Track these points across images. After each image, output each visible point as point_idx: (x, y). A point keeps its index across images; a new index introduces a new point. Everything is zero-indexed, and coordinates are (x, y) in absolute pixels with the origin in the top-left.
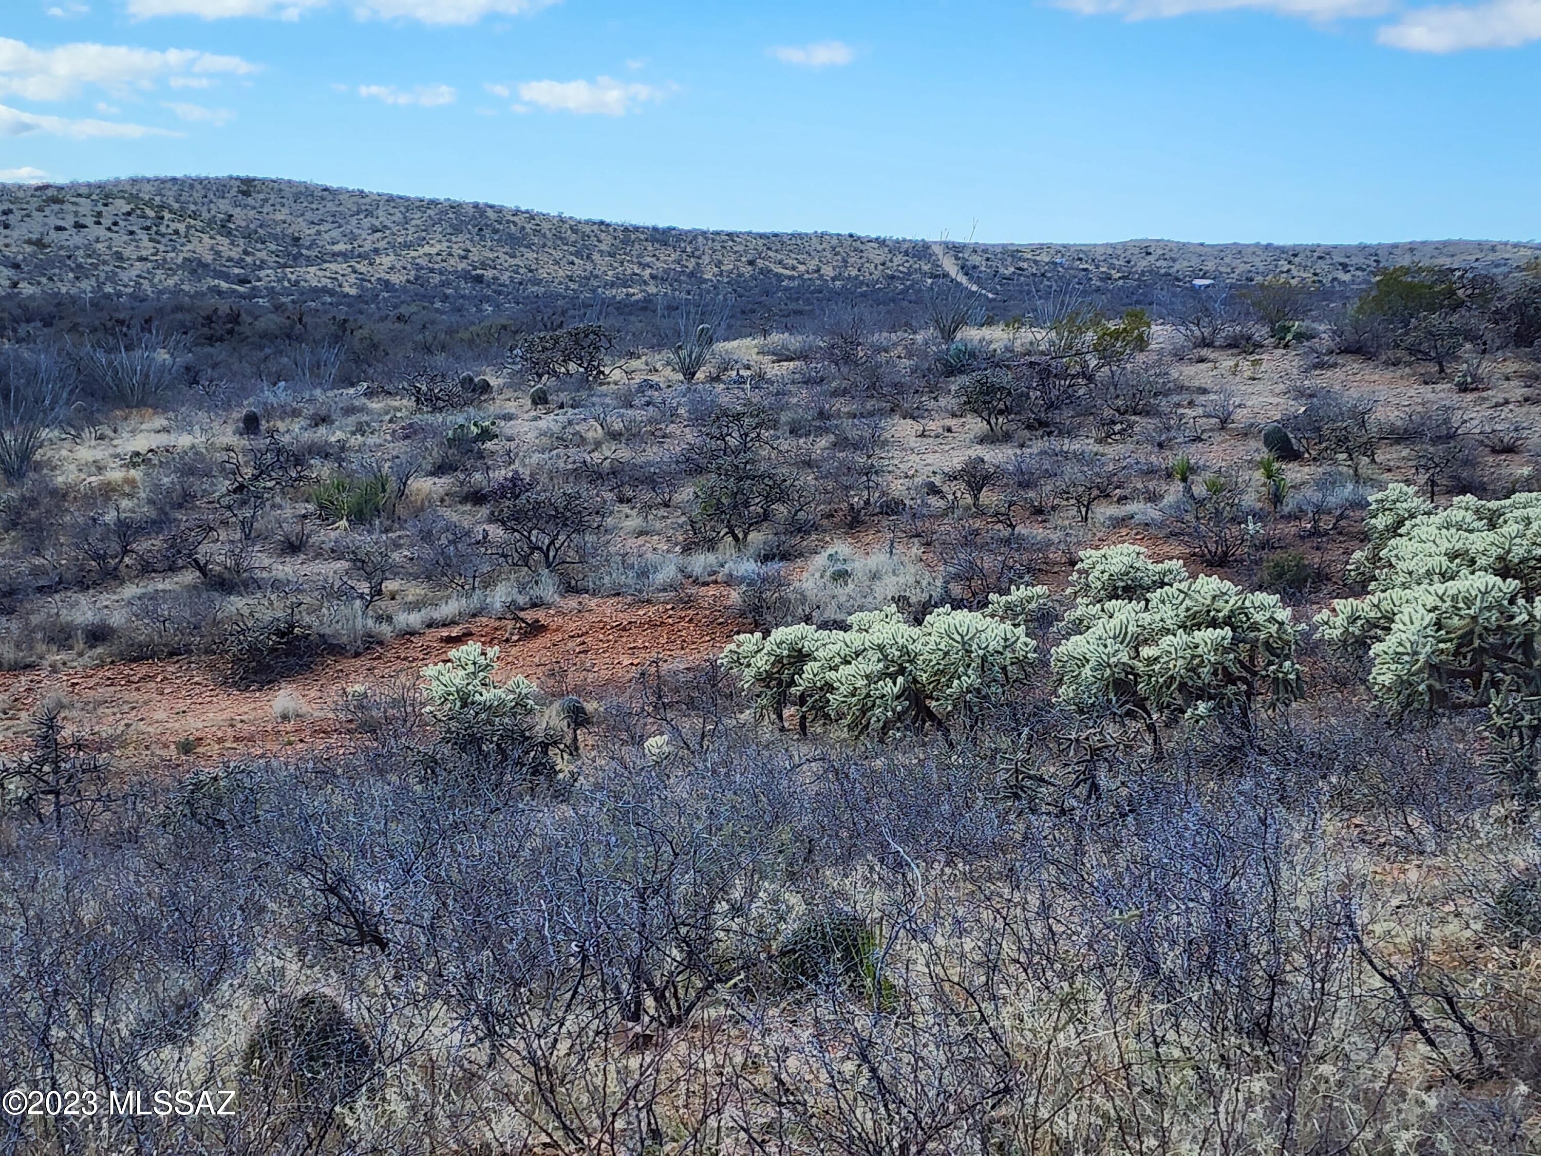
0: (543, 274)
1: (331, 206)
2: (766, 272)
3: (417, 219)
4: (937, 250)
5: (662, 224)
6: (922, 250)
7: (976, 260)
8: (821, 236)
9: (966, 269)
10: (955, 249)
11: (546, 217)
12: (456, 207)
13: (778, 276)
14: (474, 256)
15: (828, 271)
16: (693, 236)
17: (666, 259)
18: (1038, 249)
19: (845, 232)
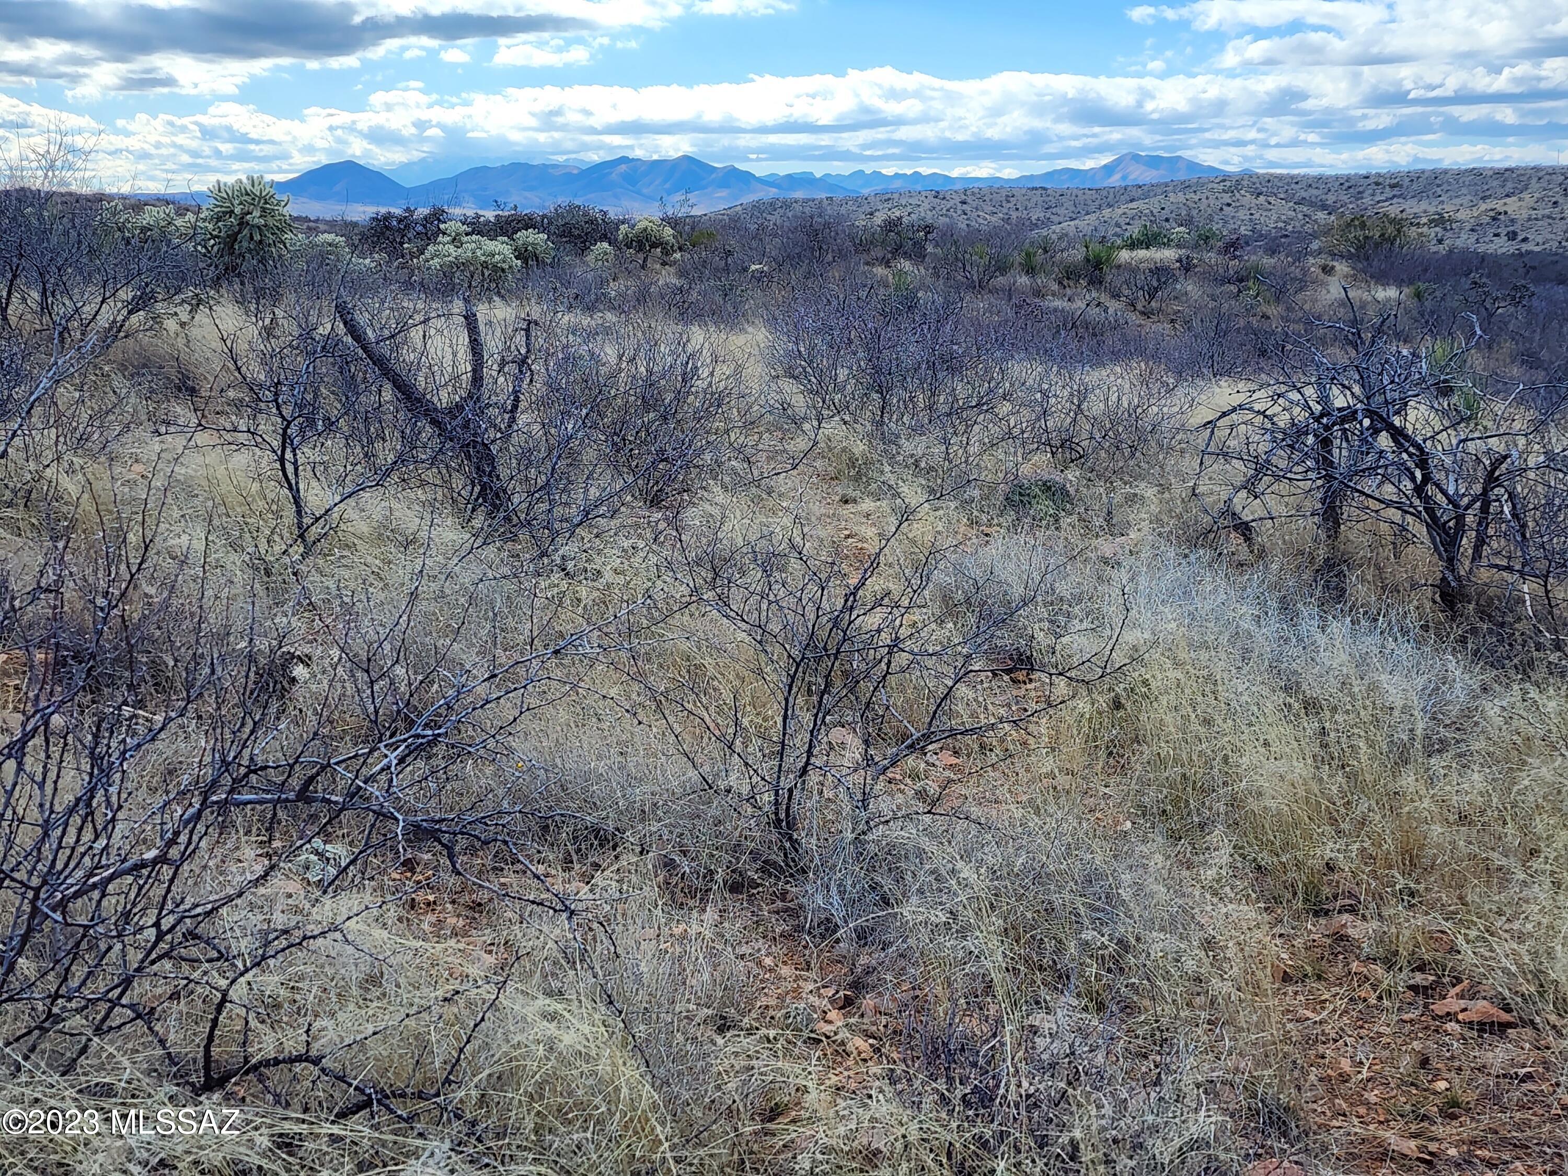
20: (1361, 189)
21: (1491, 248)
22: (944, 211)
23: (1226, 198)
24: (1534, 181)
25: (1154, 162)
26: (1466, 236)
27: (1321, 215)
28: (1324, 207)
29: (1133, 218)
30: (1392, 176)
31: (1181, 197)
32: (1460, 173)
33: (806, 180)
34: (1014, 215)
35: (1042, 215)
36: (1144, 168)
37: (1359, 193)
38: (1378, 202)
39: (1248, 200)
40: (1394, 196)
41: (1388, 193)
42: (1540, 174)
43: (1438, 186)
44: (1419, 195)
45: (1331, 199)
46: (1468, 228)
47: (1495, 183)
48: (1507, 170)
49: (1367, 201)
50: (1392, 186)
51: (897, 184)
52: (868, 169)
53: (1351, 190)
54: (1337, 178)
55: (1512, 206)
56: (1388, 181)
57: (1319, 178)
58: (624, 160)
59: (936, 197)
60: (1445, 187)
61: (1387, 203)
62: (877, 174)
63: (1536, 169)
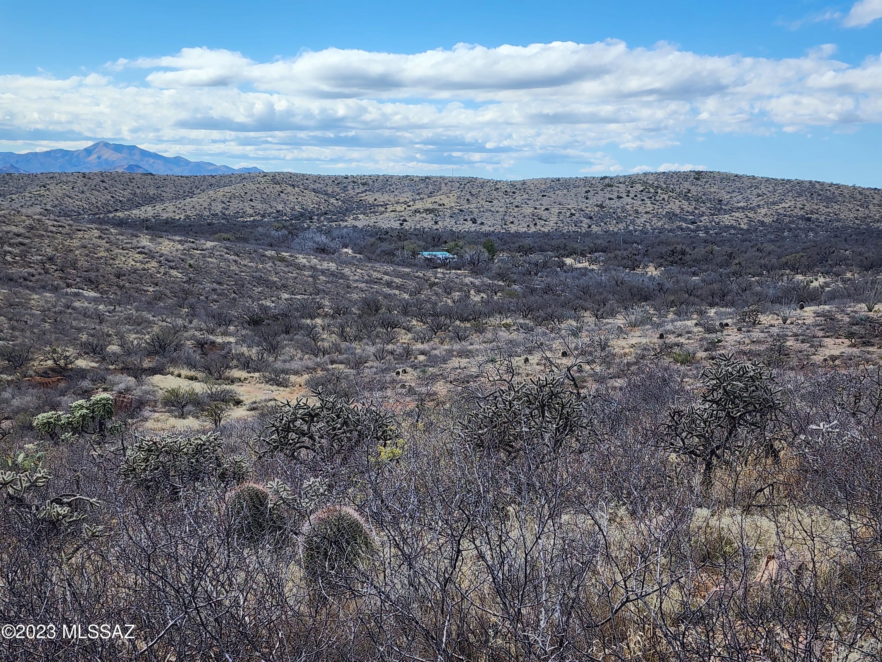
20: (345, 185)
22: (93, 186)
24: (443, 185)
26: (449, 220)
29: (230, 198)
34: (138, 191)
35: (155, 192)
36: (112, 152)
37: (345, 187)
38: (358, 193)
40: (366, 190)
41: (362, 188)
42: (446, 181)
43: (390, 185)
46: (448, 215)
47: (422, 185)
48: (426, 178)
50: (364, 184)
53: (340, 185)
54: (330, 177)
56: (360, 181)
59: (84, 177)
60: (394, 186)
61: (364, 195)
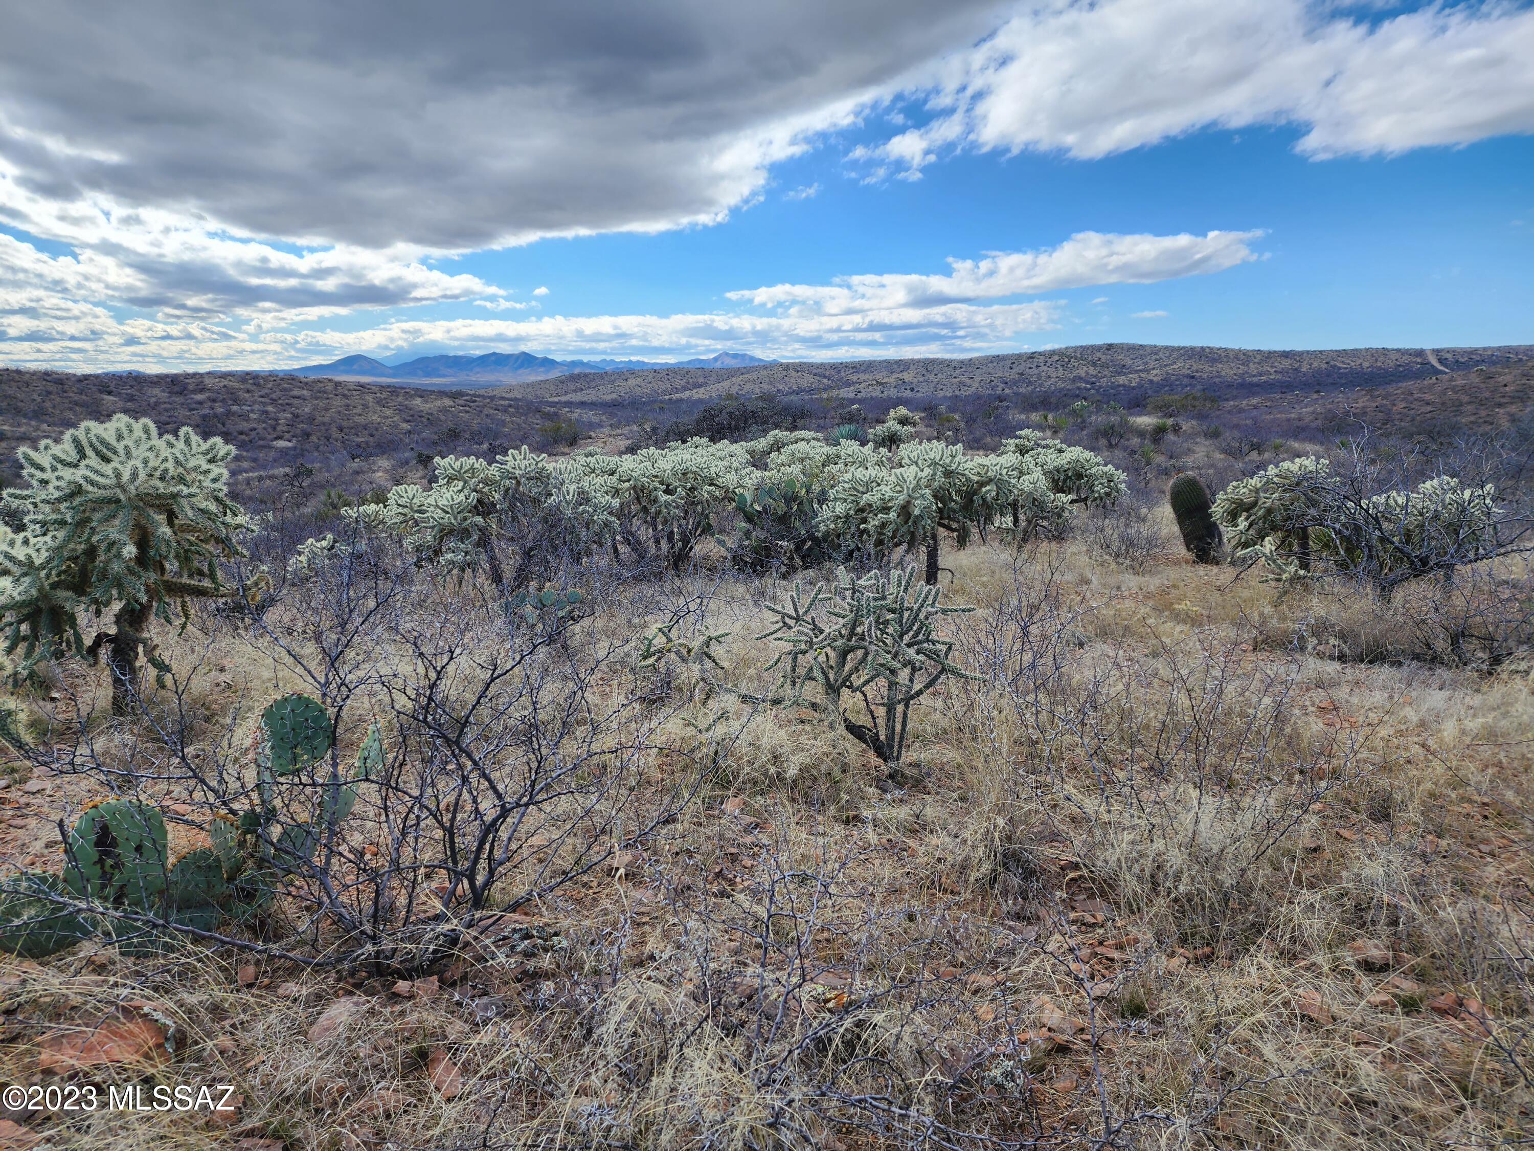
0: (1223, 373)
1: (1141, 352)
2: (1334, 367)
3: (1175, 355)
4: (1428, 353)
5: (1288, 349)
6: (1420, 353)
7: (1449, 356)
8: (1367, 350)
9: (1440, 361)
10: (1437, 352)
11: (1232, 350)
12: (1193, 349)
13: (1340, 368)
14: (1194, 368)
15: (1366, 365)
16: (1301, 354)
17: (1286, 363)
18: (1485, 349)
19: (1380, 347)
21: (905, 395)
23: (785, 373)
25: (735, 356)
27: (825, 381)
28: (825, 377)
30: (852, 363)
31: (765, 373)
32: (880, 362)
33: (581, 363)
39: (794, 374)
44: (864, 371)
45: (827, 373)
49: (843, 374)
51: (622, 365)
52: (608, 358)
55: (906, 376)
57: (822, 364)
58: (494, 354)
62: (612, 361)
63: (912, 360)
